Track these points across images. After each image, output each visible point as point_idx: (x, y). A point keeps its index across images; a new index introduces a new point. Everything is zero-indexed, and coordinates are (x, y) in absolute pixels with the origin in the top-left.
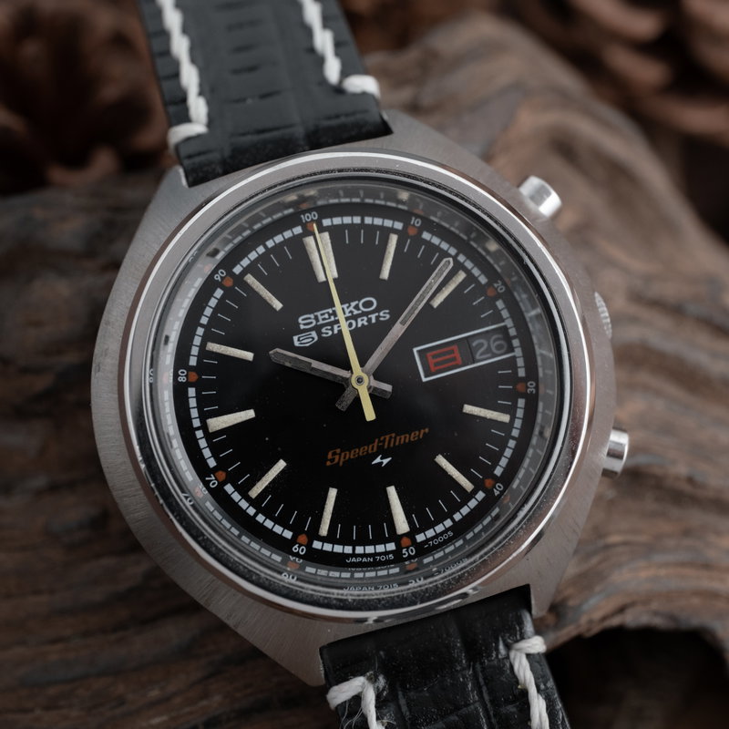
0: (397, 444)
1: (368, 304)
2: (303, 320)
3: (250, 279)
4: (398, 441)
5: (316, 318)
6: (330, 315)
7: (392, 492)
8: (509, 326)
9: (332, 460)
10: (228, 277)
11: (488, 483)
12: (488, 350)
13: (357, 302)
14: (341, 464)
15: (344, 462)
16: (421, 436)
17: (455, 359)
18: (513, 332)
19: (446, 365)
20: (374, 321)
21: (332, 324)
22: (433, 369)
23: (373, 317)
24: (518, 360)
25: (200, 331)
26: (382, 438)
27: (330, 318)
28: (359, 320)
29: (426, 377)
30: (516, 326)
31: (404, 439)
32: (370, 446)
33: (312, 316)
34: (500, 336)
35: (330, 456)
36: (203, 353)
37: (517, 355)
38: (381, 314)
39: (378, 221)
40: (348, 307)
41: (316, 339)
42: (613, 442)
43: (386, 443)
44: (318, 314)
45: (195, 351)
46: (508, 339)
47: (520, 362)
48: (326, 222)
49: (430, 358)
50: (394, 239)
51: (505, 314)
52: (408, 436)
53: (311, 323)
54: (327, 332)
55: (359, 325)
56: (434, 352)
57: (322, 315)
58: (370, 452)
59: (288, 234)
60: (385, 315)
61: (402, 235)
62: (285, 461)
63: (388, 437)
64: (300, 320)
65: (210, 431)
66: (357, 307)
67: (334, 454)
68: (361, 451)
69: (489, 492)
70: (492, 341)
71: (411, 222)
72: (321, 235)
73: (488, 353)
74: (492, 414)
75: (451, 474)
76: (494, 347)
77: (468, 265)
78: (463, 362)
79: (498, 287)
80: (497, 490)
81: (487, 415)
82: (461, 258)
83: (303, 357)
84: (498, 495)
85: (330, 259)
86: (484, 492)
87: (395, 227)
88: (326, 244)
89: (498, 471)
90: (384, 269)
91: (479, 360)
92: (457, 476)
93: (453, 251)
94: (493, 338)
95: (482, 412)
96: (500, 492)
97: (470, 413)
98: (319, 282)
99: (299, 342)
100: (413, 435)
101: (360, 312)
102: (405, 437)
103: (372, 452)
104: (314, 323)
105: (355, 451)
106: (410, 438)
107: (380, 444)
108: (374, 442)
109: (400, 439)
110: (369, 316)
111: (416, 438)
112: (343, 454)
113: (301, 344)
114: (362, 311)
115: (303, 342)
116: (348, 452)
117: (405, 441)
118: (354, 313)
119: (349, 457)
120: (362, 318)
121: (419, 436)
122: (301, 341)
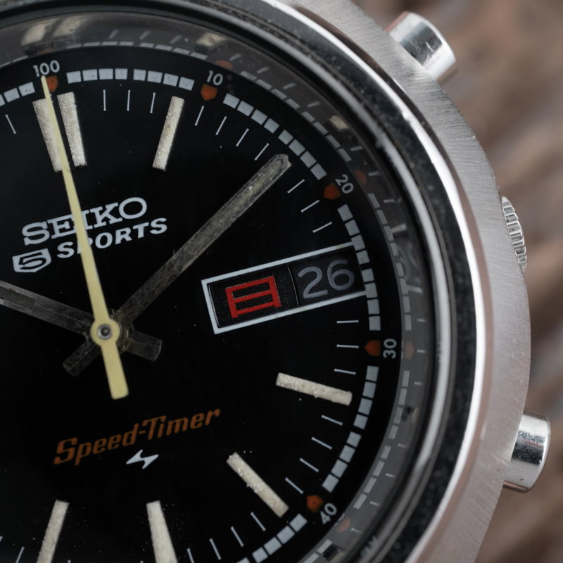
0: (169, 432)
1: (133, 208)
2: (29, 230)
4: (170, 427)
5: (50, 228)
6: (72, 224)
7: (155, 511)
8: (357, 248)
9: (64, 456)
11: (313, 502)
12: (323, 284)
13: (116, 204)
14: (77, 462)
15: (82, 459)
16: (208, 422)
17: (269, 298)
18: (363, 258)
19: (256, 308)
20: (141, 235)
21: (74, 238)
22: (234, 313)
23: (140, 229)
24: (369, 302)
26: (145, 423)
27: (72, 229)
28: (118, 232)
29: (220, 326)
30: (369, 247)
31: (179, 425)
32: (126, 436)
33: (44, 225)
34: (344, 262)
35: (60, 449)
37: (368, 296)
38: (154, 224)
39: (154, 77)
40: (101, 212)
41: (49, 261)
42: (524, 435)
43: (152, 432)
44: (54, 221)
46: (356, 268)
47: (373, 307)
48: (73, 77)
49: (230, 295)
50: (177, 105)
51: (352, 228)
52: (186, 420)
53: (42, 236)
54: (65, 251)
55: (118, 241)
56: (238, 286)
57: (60, 223)
59: (12, 95)
60: (159, 226)
61: (192, 100)
63: (154, 421)
64: (25, 231)
66: (115, 212)
67: (68, 446)
68: (111, 443)
69: (312, 517)
70: (329, 270)
71: (207, 78)
72: (61, 97)
73: (322, 290)
74: (323, 390)
75: (251, 486)
76: (333, 280)
77: (297, 148)
78: (282, 303)
79: (343, 184)
80: (327, 514)
81: (313, 392)
82: (285, 137)
83: (23, 290)
84: (328, 523)
85: (73, 135)
86: (304, 516)
87: (181, 86)
88: (69, 110)
89: (330, 484)
90: (159, 153)
91: (307, 299)
92: (261, 489)
93: (272, 126)
94: (332, 265)
95: (306, 387)
96: (331, 517)
97: (287, 387)
98: (56, 170)
99: (22, 266)
100: (194, 419)
101: (120, 220)
102: (182, 423)
103: (127, 444)
104: (47, 235)
105: (101, 443)
106: (189, 424)
107: (141, 432)
108: (132, 429)
109: (174, 425)
110: (135, 227)
111: (200, 425)
112: (81, 447)
113: (24, 268)
114: (123, 218)
115: (27, 265)
116: (89, 444)
117: (181, 428)
118: (111, 222)
119: (92, 452)
120: (122, 230)
121: (204, 421)
122: (24, 264)
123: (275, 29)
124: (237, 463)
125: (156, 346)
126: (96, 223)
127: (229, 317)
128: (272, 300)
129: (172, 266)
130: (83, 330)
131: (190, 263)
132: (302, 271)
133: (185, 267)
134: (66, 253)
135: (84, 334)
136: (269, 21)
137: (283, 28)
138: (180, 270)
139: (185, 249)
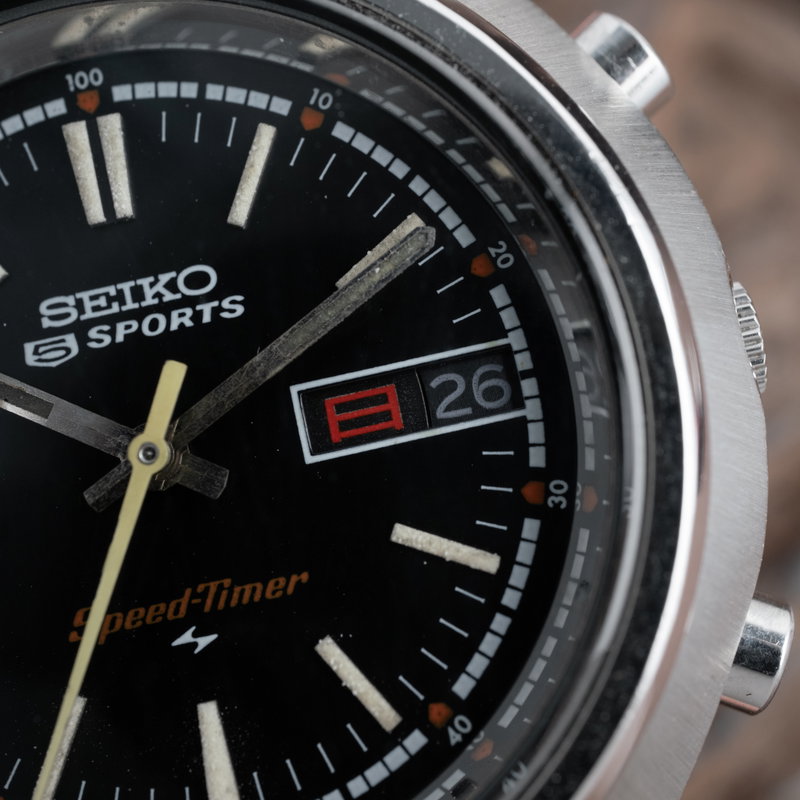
0: (234, 603)
1: (197, 281)
2: (50, 307)
4: (236, 595)
5: (79, 305)
6: (110, 300)
7: (209, 716)
8: (515, 347)
11: (437, 712)
12: (466, 399)
13: (173, 274)
14: (102, 640)
15: (108, 637)
16: (290, 590)
17: (387, 416)
18: (523, 361)
19: (367, 429)
20: (207, 318)
21: (112, 320)
22: (336, 435)
23: (206, 309)
24: (531, 427)
26: (201, 588)
27: (109, 306)
28: (175, 314)
29: (313, 453)
30: (532, 347)
31: (249, 592)
32: (173, 605)
33: (70, 300)
34: (498, 368)
35: (79, 620)
37: (529, 417)
38: (226, 304)
39: (236, 95)
40: (152, 285)
41: (75, 350)
43: (209, 602)
44: (85, 296)
46: (514, 377)
47: (536, 433)
48: (121, 93)
49: (331, 410)
50: (266, 135)
51: (509, 318)
52: (259, 586)
53: (67, 315)
54: (99, 338)
55: (174, 326)
56: (343, 397)
57: (93, 298)
59: (34, 116)
60: (234, 307)
61: (286, 130)
63: (213, 586)
64: (43, 308)
66: (172, 286)
68: (151, 614)
69: (436, 735)
70: (475, 379)
71: (310, 99)
72: (103, 121)
73: (464, 407)
74: (458, 551)
75: (348, 686)
76: (480, 393)
77: (434, 201)
78: (405, 424)
79: (498, 255)
80: (457, 731)
81: (444, 551)
82: (418, 186)
83: (35, 389)
84: (458, 744)
85: (116, 174)
86: (425, 732)
87: (273, 109)
88: (112, 139)
89: (463, 687)
90: (238, 203)
91: (442, 420)
92: (362, 690)
93: (399, 170)
94: (480, 371)
95: (434, 545)
96: (464, 736)
97: (407, 545)
98: (90, 223)
99: (37, 357)
100: (271, 585)
101: (178, 296)
102: (254, 590)
103: (174, 617)
104: (74, 316)
105: (136, 614)
106: (264, 592)
107: (195, 601)
108: (181, 595)
109: (242, 592)
110: (198, 308)
111: (279, 594)
112: (108, 618)
113: (40, 360)
114: (183, 295)
115: (44, 357)
116: (121, 615)
117: (252, 597)
118: (165, 299)
119: (123, 626)
120: (181, 311)
121: (285, 588)
122: (40, 354)
123: (408, 27)
124: (330, 651)
125: (220, 478)
126: (143, 299)
127: (328, 440)
128: (391, 419)
129: (253, 370)
130: (117, 451)
131: (279, 368)
132: (437, 379)
133: (272, 373)
134: (100, 341)
135: (119, 456)
136: (400, 16)
137: (421, 28)
138: (264, 376)
139: (275, 347)
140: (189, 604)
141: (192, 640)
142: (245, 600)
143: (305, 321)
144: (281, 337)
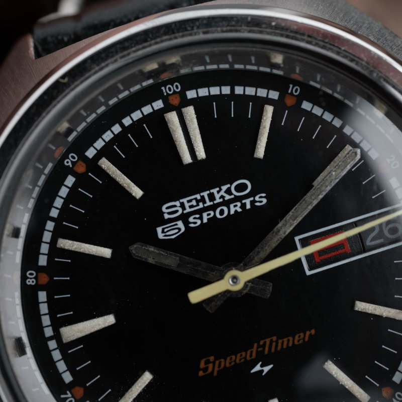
0: (279, 348)
2: (167, 208)
3: (105, 163)
4: (280, 345)
5: (182, 206)
6: (198, 201)
9: (205, 370)
10: (80, 162)
11: (386, 392)
13: (228, 186)
14: (215, 373)
15: (218, 371)
16: (307, 339)
20: (248, 207)
21: (200, 212)
22: (318, 259)
23: (248, 202)
25: (50, 225)
26: (262, 342)
27: (198, 205)
28: (232, 206)
29: (311, 269)
31: (286, 342)
32: (249, 352)
33: (177, 203)
35: (202, 365)
36: (55, 251)
38: (257, 198)
39: (250, 91)
40: (218, 192)
41: (183, 229)
43: (267, 349)
44: (185, 200)
45: (45, 248)
48: (191, 94)
50: (269, 110)
52: (291, 339)
53: (177, 211)
54: (194, 221)
55: (232, 212)
57: (189, 201)
58: (248, 358)
59: (147, 110)
60: (261, 200)
61: (279, 106)
62: (151, 372)
63: (268, 341)
64: (164, 209)
65: (64, 341)
66: (228, 192)
67: (207, 362)
68: (238, 358)
70: (384, 224)
71: (288, 90)
72: (185, 110)
73: (379, 239)
74: (390, 312)
75: (343, 384)
76: (387, 231)
77: (357, 137)
78: (351, 250)
79: (391, 162)
80: (397, 400)
81: (383, 313)
82: (349, 130)
85: (195, 137)
87: (270, 96)
88: (191, 120)
89: (397, 378)
90: (259, 147)
91: (369, 247)
92: (350, 386)
93: (337, 123)
95: (377, 310)
97: (363, 311)
98: (184, 164)
99: (164, 234)
100: (297, 337)
101: (233, 196)
102: (289, 341)
103: (250, 359)
104: (180, 211)
105: (231, 359)
106: (293, 341)
107: (259, 349)
108: (252, 347)
109: (283, 342)
110: (243, 201)
111: (301, 342)
112: (217, 362)
113: (165, 236)
114: (235, 195)
115: (167, 234)
116: (223, 360)
117: (288, 344)
118: (226, 199)
119: (225, 366)
120: (235, 204)
121: (304, 338)
122: (165, 233)
123: (347, 54)
124: (331, 368)
125: (268, 288)
126: (215, 200)
127: (314, 261)
128: (344, 248)
129: (279, 231)
133: (288, 231)
134: (195, 223)
136: (343, 48)
137: (354, 54)
138: (285, 233)
139: (288, 218)
140: (257, 351)
141: (261, 369)
142: (285, 346)
143: (301, 203)
144: (291, 213)
